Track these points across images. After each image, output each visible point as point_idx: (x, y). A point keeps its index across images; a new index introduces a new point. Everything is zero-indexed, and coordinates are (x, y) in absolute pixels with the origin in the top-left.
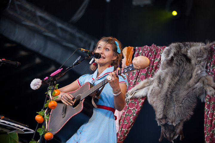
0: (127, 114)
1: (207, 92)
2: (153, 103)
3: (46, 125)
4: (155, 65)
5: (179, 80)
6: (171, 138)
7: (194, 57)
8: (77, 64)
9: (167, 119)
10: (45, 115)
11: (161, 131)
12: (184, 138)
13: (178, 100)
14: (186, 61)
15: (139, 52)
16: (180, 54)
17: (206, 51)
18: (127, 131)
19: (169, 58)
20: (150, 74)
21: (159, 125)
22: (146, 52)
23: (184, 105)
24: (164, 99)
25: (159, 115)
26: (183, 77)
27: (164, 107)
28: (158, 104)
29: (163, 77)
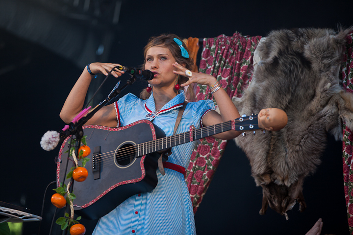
0: (197, 166)
1: (345, 122)
2: (246, 145)
3: (70, 210)
4: (242, 72)
5: (290, 102)
6: (282, 209)
7: (317, 57)
8: (115, 96)
9: (274, 174)
10: (68, 192)
11: (262, 195)
12: (306, 206)
13: (292, 140)
14: (302, 65)
15: (210, 47)
16: (290, 52)
17: (338, 45)
18: (199, 199)
19: (270, 59)
20: (235, 89)
21: (258, 185)
22: (223, 48)
23: (304, 148)
24: (266, 138)
25: (258, 167)
26: (298, 95)
27: (268, 153)
28: (255, 148)
29: (261, 97)
